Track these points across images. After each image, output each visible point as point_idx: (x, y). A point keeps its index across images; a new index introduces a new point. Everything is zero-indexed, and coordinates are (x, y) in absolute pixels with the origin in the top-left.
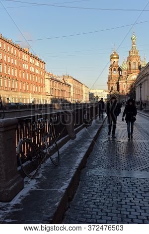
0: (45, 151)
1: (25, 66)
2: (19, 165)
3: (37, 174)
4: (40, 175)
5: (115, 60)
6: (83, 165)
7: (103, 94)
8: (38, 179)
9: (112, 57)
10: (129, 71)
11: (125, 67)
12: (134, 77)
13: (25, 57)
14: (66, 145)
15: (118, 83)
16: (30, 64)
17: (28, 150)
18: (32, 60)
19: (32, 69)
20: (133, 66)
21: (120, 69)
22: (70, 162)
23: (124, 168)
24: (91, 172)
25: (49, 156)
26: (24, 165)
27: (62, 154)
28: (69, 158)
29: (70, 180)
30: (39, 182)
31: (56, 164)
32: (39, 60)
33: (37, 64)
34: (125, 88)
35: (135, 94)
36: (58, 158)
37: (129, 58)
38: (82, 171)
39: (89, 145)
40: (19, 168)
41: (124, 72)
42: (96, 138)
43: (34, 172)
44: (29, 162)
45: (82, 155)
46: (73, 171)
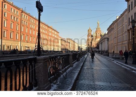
0: (60, 71)
1: (50, 34)
2: (49, 77)
3: (57, 82)
4: (58, 83)
5: (90, 32)
6: (77, 79)
7: (84, 47)
8: (57, 84)
9: (89, 31)
10: (96, 37)
11: (94, 35)
12: (98, 39)
13: (50, 30)
14: (69, 69)
15: (91, 42)
16: (52, 33)
17: (53, 71)
18: (53, 31)
19: (53, 35)
20: (98, 35)
21: (92, 36)
22: (71, 77)
23: (96, 80)
24: (81, 82)
25: (62, 74)
26: (51, 78)
27: (68, 73)
28: (71, 75)
29: (72, 85)
30: (58, 86)
31: (65, 78)
32: (56, 31)
33: (56, 33)
34: (94, 44)
35: (99, 47)
36: (66, 75)
37: (96, 31)
38: (77, 81)
39: (79, 69)
40: (49, 79)
41: (94, 37)
42: (82, 66)
43: (56, 81)
44: (53, 76)
45: (77, 74)
46: (73, 81)
